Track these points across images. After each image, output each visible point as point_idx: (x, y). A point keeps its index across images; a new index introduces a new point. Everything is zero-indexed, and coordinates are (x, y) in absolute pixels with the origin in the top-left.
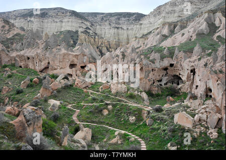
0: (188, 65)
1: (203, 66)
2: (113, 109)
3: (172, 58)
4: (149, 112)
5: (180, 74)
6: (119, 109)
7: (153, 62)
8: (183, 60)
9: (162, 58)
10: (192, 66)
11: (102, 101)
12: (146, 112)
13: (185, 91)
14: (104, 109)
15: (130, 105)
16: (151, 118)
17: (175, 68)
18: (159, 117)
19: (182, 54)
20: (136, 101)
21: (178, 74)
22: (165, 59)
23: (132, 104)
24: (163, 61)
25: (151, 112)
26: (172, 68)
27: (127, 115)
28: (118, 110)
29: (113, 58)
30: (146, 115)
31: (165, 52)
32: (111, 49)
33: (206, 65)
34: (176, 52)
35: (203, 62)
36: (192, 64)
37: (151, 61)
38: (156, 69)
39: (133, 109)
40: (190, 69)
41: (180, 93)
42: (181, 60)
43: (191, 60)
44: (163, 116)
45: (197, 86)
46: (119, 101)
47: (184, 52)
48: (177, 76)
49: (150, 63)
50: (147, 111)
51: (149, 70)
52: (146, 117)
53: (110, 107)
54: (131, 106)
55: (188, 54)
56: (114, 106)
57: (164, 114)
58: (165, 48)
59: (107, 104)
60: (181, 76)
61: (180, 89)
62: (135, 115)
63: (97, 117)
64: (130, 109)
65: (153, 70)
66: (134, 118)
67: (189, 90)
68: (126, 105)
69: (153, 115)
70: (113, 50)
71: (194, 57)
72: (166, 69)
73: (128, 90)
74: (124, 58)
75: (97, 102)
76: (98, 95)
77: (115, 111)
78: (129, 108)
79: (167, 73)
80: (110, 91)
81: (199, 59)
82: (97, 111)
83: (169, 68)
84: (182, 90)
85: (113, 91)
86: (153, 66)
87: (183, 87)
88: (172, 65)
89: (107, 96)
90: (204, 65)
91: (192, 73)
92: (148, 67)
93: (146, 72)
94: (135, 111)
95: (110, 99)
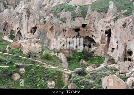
0: (103, 26)
1: (122, 27)
2: (26, 73)
3: (84, 17)
4: (70, 76)
5: (92, 36)
6: (33, 72)
7: (64, 21)
8: (97, 20)
9: (74, 18)
10: (108, 27)
11: (11, 63)
12: (66, 76)
13: (98, 54)
14: (15, 72)
15: (46, 67)
16: (74, 82)
17: (88, 29)
18: (84, 81)
19: (95, 14)
20: (53, 63)
21: (90, 36)
22: (76, 19)
23: (50, 67)
24: (74, 20)
25: (73, 75)
26: (85, 29)
27: (44, 79)
28: (33, 74)
29: (15, 16)
30: (67, 79)
31: (77, 10)
32: (9, 6)
33: (124, 25)
34: (89, 11)
35: (121, 21)
36: (107, 25)
37: (61, 20)
38: (68, 29)
39: (52, 72)
40: (104, 30)
41: (93, 57)
42: (94, 20)
43: (106, 20)
44: (87, 80)
45: (113, 49)
46: (33, 63)
47: (98, 11)
48: (89, 38)
49: (61, 22)
50: (68, 74)
51: (59, 30)
52: (68, 81)
53: (22, 70)
54: (48, 69)
55: (102, 13)
56: (27, 69)
57: (89, 78)
58: (76, 7)
59: (18, 67)
60: (94, 38)
61: (93, 52)
62: (54, 80)
63: (5, 83)
64: (48, 73)
65: (63, 30)
66: (53, 83)
67: (103, 53)
68: (42, 67)
69: (75, 79)
70: (11, 7)
71: (109, 18)
72: (77, 30)
73: (43, 50)
74: (28, 16)
75: (4, 65)
76: (6, 56)
77: (29, 75)
78: (46, 71)
79: (79, 35)
80: (21, 52)
81: (116, 19)
82: (5, 75)
83: (81, 29)
84: (95, 53)
85: (25, 51)
86: (64, 26)
87: (97, 50)
88: (84, 26)
89: (17, 57)
90: (123, 25)
91: (107, 35)
92: (59, 27)
93: (56, 32)
94: (54, 74)
95: (22, 60)
